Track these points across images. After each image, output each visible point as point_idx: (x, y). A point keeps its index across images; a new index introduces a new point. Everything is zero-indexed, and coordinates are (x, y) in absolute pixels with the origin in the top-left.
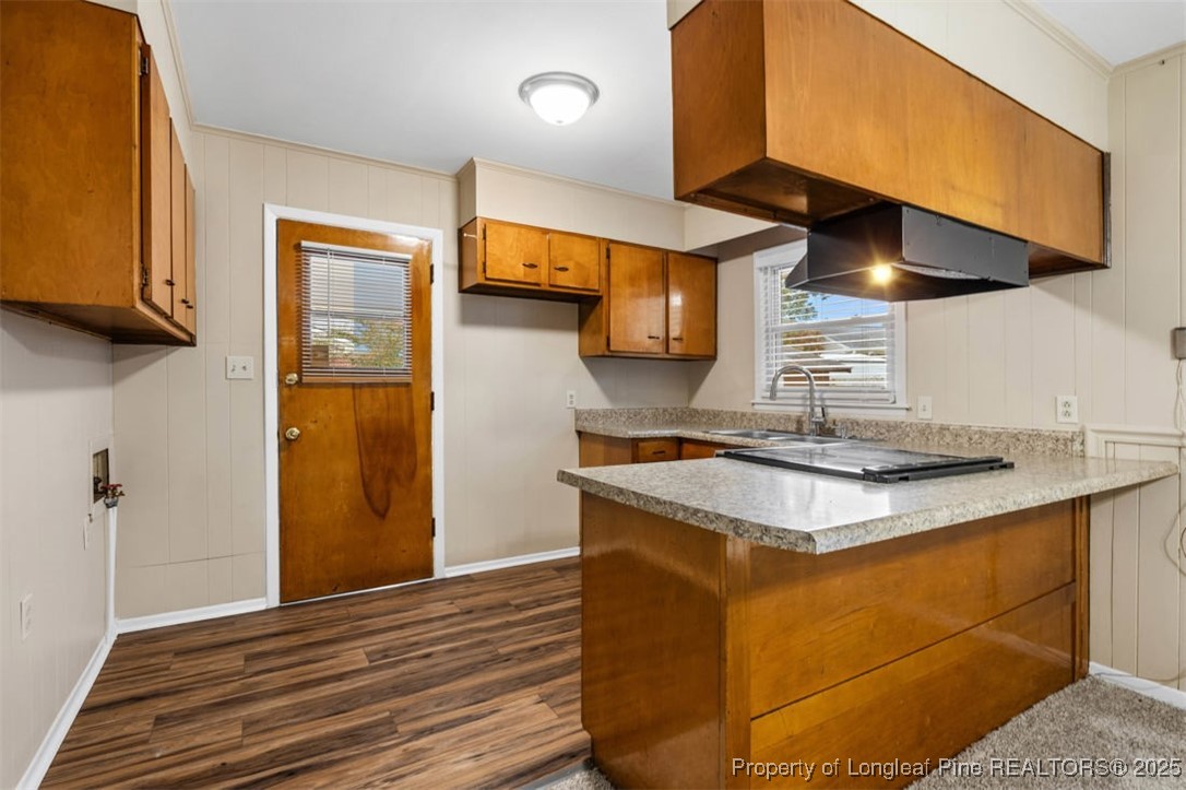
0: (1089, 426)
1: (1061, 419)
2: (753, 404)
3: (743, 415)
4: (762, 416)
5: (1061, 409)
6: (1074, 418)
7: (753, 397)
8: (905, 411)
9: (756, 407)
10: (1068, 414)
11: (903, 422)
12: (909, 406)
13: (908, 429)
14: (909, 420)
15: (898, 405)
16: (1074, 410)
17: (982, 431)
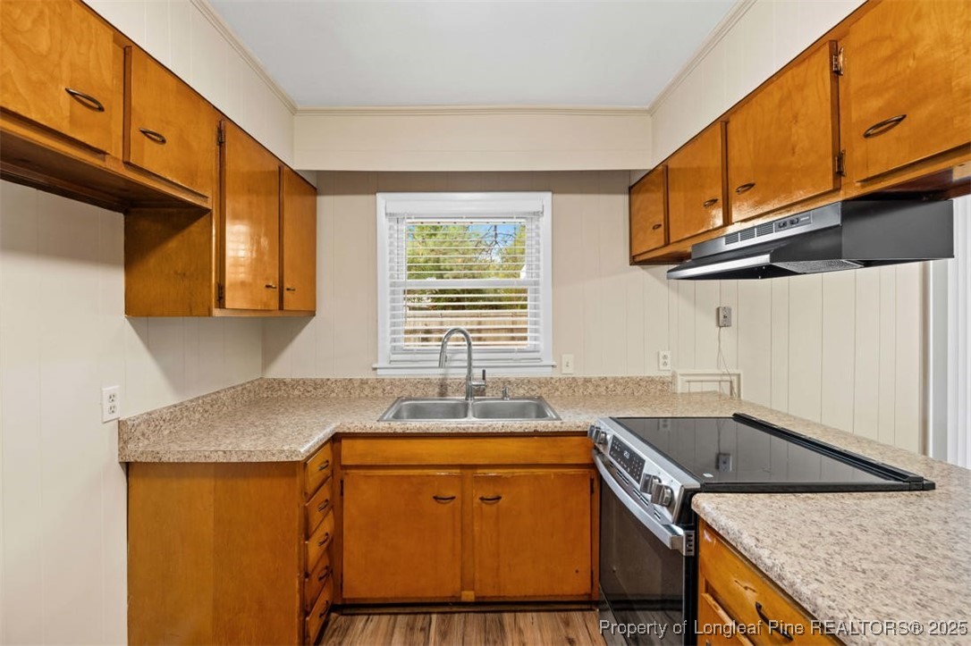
0: (679, 371)
1: (662, 367)
2: (375, 369)
3: (363, 382)
4: (392, 383)
5: (662, 361)
6: (668, 367)
7: (377, 361)
8: (551, 368)
9: (379, 371)
10: (665, 364)
11: (552, 378)
12: (554, 363)
13: (557, 384)
14: (557, 375)
15: (544, 363)
16: (668, 361)
17: (615, 380)
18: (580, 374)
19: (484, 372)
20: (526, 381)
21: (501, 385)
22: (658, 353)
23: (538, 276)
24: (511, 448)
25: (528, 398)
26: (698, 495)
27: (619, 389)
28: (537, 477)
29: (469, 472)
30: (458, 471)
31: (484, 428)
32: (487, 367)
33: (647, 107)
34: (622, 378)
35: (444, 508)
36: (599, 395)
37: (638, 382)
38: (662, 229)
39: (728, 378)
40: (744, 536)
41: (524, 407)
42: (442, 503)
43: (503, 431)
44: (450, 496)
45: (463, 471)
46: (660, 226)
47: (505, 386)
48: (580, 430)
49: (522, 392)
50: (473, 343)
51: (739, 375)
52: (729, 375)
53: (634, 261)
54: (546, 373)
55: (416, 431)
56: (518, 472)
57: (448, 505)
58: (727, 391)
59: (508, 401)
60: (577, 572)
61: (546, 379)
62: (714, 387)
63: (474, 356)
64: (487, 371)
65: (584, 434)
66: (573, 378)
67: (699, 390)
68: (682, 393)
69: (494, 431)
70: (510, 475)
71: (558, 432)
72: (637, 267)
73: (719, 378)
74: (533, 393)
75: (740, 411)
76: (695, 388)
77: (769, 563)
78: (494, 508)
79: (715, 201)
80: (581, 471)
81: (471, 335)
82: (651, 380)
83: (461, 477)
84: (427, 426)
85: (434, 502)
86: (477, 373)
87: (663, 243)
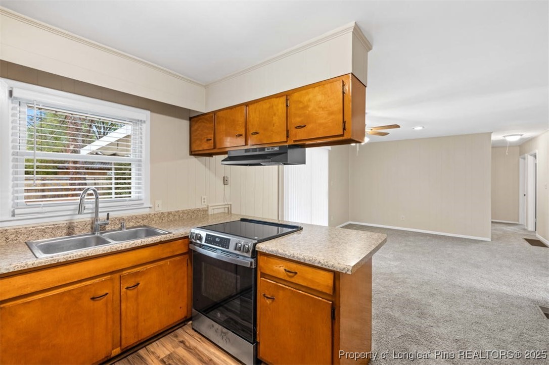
0: (210, 205)
1: (203, 204)
5: (203, 201)
6: (206, 203)
8: (149, 209)
10: (204, 202)
11: (150, 214)
12: (151, 206)
13: (153, 217)
14: (153, 212)
15: (145, 206)
16: (206, 200)
17: (183, 212)
18: (165, 210)
19: (108, 214)
20: (134, 217)
21: (117, 222)
22: (201, 198)
23: (141, 157)
24: (145, 254)
25: (135, 227)
26: (257, 244)
27: (185, 215)
28: (160, 266)
29: (117, 275)
30: (109, 276)
31: (130, 246)
32: (110, 211)
33: (204, 84)
34: (186, 210)
35: (100, 303)
36: (176, 220)
37: (193, 212)
38: (212, 141)
39: (227, 206)
40: (279, 250)
41: (136, 232)
42: (98, 300)
43: (142, 245)
44: (105, 294)
45: (112, 276)
46: (210, 140)
47: (122, 222)
48: (183, 236)
49: (131, 224)
50: (100, 197)
51: (231, 205)
52: (228, 205)
53: (193, 153)
54: (146, 211)
55: (78, 257)
56: (149, 266)
57: (101, 301)
58: (227, 212)
59: (124, 230)
60: (181, 308)
61: (146, 215)
62: (222, 210)
63: (100, 205)
64: (110, 213)
65: (187, 237)
66: (162, 213)
67: (217, 213)
68: (211, 215)
69: (136, 246)
70: (145, 269)
71: (172, 239)
72: (192, 156)
73: (224, 206)
74: (138, 224)
75: (242, 217)
76: (216, 212)
77: (289, 255)
78: (135, 291)
79: (241, 135)
80: (182, 257)
81: (98, 192)
82: (199, 210)
83: (111, 279)
84: (87, 252)
85: (92, 301)
86: (102, 216)
87: (213, 148)
